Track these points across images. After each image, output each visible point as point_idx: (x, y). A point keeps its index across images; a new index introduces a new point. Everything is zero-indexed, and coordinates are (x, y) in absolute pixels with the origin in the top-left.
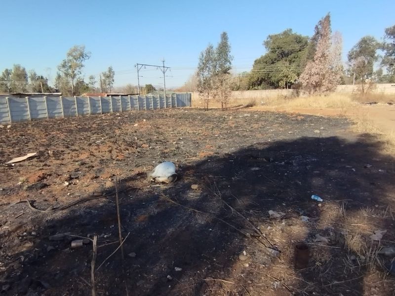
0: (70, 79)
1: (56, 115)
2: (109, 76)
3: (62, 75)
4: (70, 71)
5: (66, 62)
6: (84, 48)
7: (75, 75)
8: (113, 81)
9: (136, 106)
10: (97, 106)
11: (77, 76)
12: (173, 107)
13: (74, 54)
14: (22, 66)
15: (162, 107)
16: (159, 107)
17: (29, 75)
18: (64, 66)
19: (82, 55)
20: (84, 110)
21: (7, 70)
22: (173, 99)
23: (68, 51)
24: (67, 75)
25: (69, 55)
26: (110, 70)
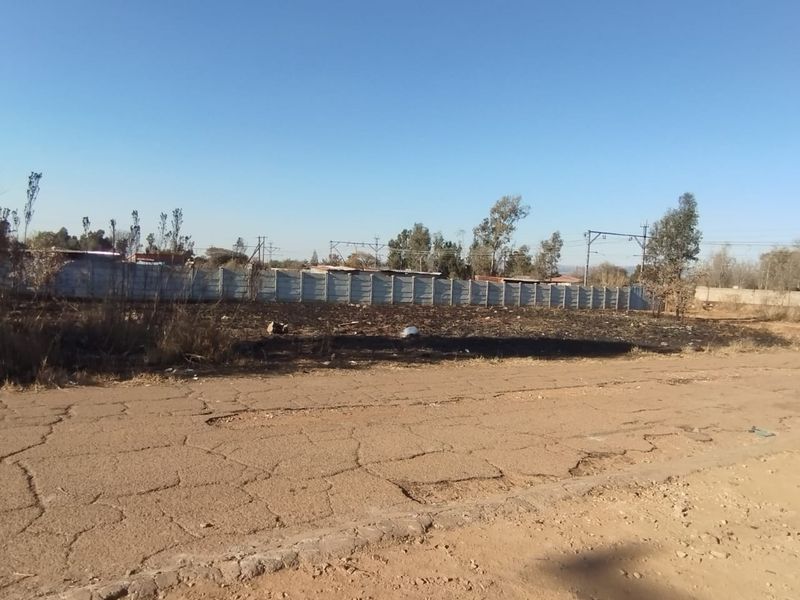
0: (491, 250)
1: (423, 301)
2: (553, 247)
3: (480, 241)
4: (492, 237)
5: (487, 223)
6: (519, 199)
7: (498, 245)
8: (559, 256)
9: (546, 299)
10: (481, 294)
11: (503, 246)
12: (621, 308)
13: (502, 209)
14: (425, 225)
15: (596, 307)
16: (590, 305)
17: (433, 240)
18: (484, 229)
19: (515, 212)
20: (462, 297)
21: (405, 231)
22: (622, 294)
23: (493, 205)
24: (487, 242)
25: (494, 211)
26: (556, 237)
